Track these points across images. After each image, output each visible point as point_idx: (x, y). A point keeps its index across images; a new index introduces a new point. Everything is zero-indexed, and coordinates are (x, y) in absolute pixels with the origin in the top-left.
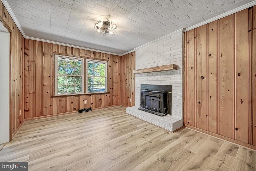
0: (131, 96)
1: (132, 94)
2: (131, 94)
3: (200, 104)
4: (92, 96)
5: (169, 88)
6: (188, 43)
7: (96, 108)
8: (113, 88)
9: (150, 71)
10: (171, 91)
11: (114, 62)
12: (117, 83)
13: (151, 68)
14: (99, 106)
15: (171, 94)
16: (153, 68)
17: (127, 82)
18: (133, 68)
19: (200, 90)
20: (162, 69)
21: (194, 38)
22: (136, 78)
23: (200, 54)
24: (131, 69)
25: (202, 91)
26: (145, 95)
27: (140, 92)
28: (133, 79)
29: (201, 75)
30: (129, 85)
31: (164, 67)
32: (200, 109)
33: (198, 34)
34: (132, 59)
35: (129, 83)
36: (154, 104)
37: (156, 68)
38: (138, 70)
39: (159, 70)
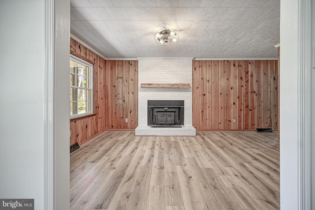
0: (127, 115)
1: (131, 112)
2: (127, 112)
3: (203, 113)
4: (77, 121)
5: (182, 102)
6: (195, 69)
7: (82, 142)
8: (98, 107)
9: (166, 86)
10: (184, 106)
11: (100, 67)
12: (102, 99)
13: (168, 84)
14: (86, 138)
15: (184, 108)
16: (170, 84)
17: (119, 98)
18: (132, 80)
19: (203, 103)
20: (180, 86)
21: (199, 67)
22: (139, 93)
23: (202, 79)
24: (128, 81)
25: (204, 104)
26: (158, 111)
27: (147, 108)
28: (133, 93)
29: (203, 94)
30: (124, 101)
31: (182, 85)
32: (203, 115)
33: (202, 65)
34: (130, 69)
35: (123, 99)
36: (169, 119)
37: (174, 85)
38: (149, 84)
39: (177, 87)
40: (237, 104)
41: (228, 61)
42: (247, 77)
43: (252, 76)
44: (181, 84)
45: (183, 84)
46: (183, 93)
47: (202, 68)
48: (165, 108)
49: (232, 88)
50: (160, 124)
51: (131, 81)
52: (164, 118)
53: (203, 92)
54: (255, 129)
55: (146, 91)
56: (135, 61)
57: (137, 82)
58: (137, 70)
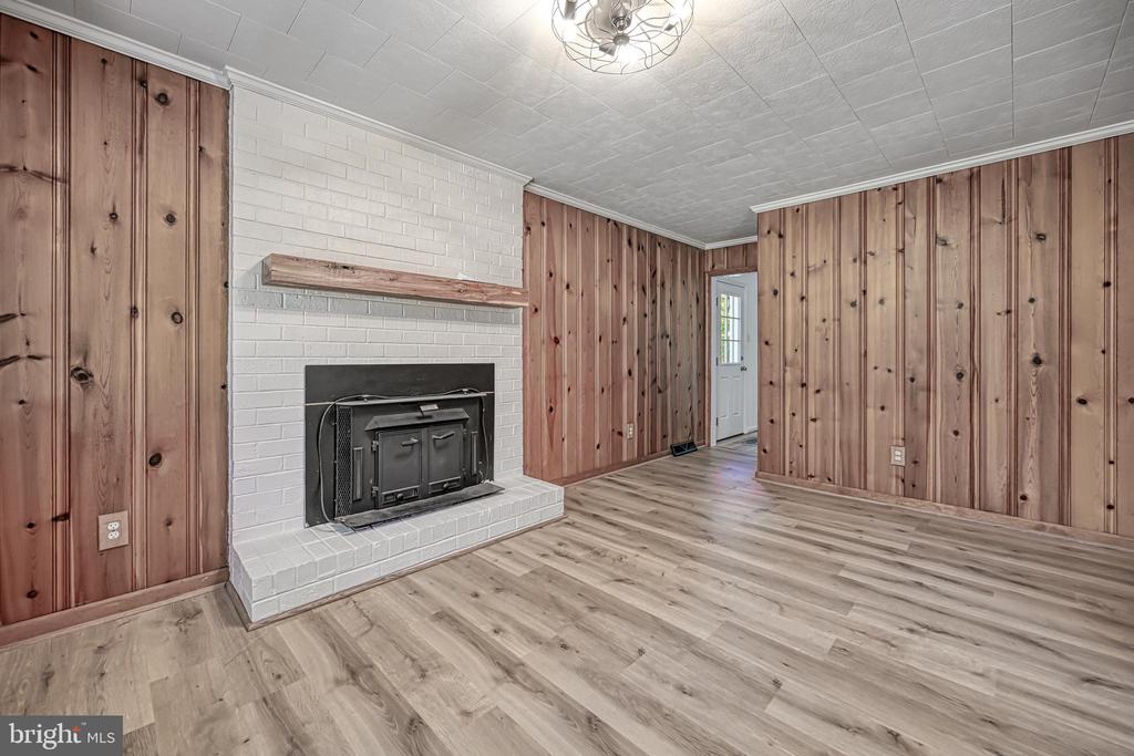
0: (116, 485)
1: (155, 460)
2: (118, 463)
3: (552, 413)
5: (482, 375)
9: (432, 291)
13: (438, 281)
15: (492, 399)
16: (449, 282)
17: (20, 349)
18: (171, 219)
19: (553, 376)
20: (492, 298)
21: (539, 223)
22: (238, 315)
23: (551, 275)
24: (125, 218)
25: (554, 378)
26: (379, 429)
27: (302, 416)
28: (176, 317)
29: (553, 336)
30: (83, 376)
31: (500, 292)
32: (553, 426)
33: (548, 219)
34: (152, 136)
35: (76, 362)
36: (439, 461)
37: (468, 286)
38: (335, 266)
39: (477, 297)
40: (635, 373)
41: (615, 223)
42: (653, 286)
43: (663, 285)
44: (495, 286)
45: (504, 287)
46: (488, 329)
47: (549, 231)
48: (423, 408)
49: (625, 320)
50: (392, 499)
51: (162, 222)
52: (414, 459)
53: (552, 329)
54: (669, 450)
55: (292, 308)
56: (200, 86)
57: (218, 243)
58: (214, 152)
